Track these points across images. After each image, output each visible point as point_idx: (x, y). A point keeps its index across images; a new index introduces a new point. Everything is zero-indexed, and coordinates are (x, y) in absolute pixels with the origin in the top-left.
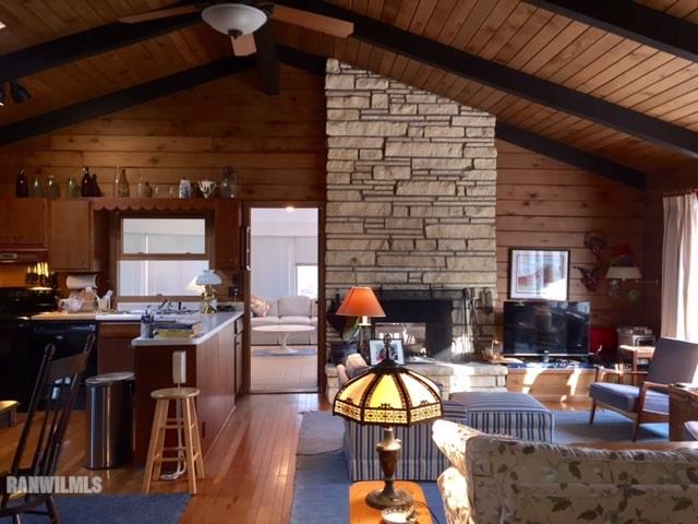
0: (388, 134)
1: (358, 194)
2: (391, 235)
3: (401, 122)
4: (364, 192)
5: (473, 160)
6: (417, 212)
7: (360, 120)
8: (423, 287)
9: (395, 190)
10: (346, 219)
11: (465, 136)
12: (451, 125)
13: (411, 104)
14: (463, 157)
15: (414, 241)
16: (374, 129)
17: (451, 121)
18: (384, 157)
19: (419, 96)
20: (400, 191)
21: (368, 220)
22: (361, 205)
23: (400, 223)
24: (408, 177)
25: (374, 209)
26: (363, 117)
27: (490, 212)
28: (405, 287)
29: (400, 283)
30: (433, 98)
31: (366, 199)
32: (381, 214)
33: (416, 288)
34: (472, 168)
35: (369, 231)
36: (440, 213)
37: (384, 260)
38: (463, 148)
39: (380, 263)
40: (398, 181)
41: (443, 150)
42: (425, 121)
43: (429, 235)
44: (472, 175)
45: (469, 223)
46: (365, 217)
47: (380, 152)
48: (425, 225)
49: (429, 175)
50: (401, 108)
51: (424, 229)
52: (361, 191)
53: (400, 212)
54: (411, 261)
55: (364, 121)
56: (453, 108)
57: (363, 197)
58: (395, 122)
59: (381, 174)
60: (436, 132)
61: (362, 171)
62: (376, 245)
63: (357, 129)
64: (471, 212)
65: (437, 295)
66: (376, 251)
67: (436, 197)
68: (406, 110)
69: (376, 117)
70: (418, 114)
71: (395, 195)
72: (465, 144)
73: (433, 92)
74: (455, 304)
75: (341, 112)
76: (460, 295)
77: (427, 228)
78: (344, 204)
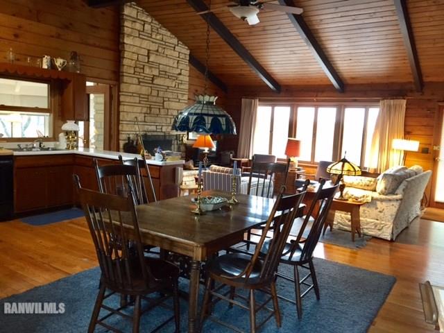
0: (151, 48)
1: (137, 81)
2: (150, 105)
3: (156, 43)
4: (141, 80)
5: (181, 70)
6: (161, 94)
7: (139, 37)
8: (162, 134)
9: (153, 80)
10: (131, 94)
11: (179, 57)
12: (174, 50)
13: (160, 34)
14: (177, 68)
15: (159, 109)
16: (145, 44)
17: (174, 48)
18: (148, 61)
19: (163, 31)
20: (155, 82)
21: (142, 96)
22: (139, 86)
23: (154, 99)
24: (157, 74)
25: (145, 90)
26: (141, 36)
27: (186, 97)
28: (155, 134)
29: (154, 131)
30: (169, 34)
31: (141, 84)
32: (147, 93)
33: (159, 134)
34: (180, 74)
35: (142, 102)
36: (170, 95)
37: (148, 119)
38: (178, 63)
39: (146, 120)
40: (154, 76)
41: (171, 63)
42: (165, 45)
43: (165, 107)
44: (181, 77)
45: (179, 102)
46: (140, 94)
47: (147, 58)
48: (164, 101)
49: (166, 75)
50: (156, 35)
51: (163, 103)
52: (138, 79)
53: (155, 93)
54: (158, 120)
55: (141, 38)
56: (175, 41)
57: (139, 82)
58: (153, 42)
59: (147, 71)
60: (168, 52)
61: (139, 68)
62: (145, 110)
63: (137, 42)
64: (180, 97)
65: (167, 138)
66: (145, 113)
67: (168, 87)
68: (158, 37)
69: (145, 38)
70: (162, 41)
71: (152, 83)
72: (178, 61)
73: (169, 31)
74: (173, 142)
75: (130, 30)
76: (175, 137)
77: (165, 103)
78: (132, 86)
